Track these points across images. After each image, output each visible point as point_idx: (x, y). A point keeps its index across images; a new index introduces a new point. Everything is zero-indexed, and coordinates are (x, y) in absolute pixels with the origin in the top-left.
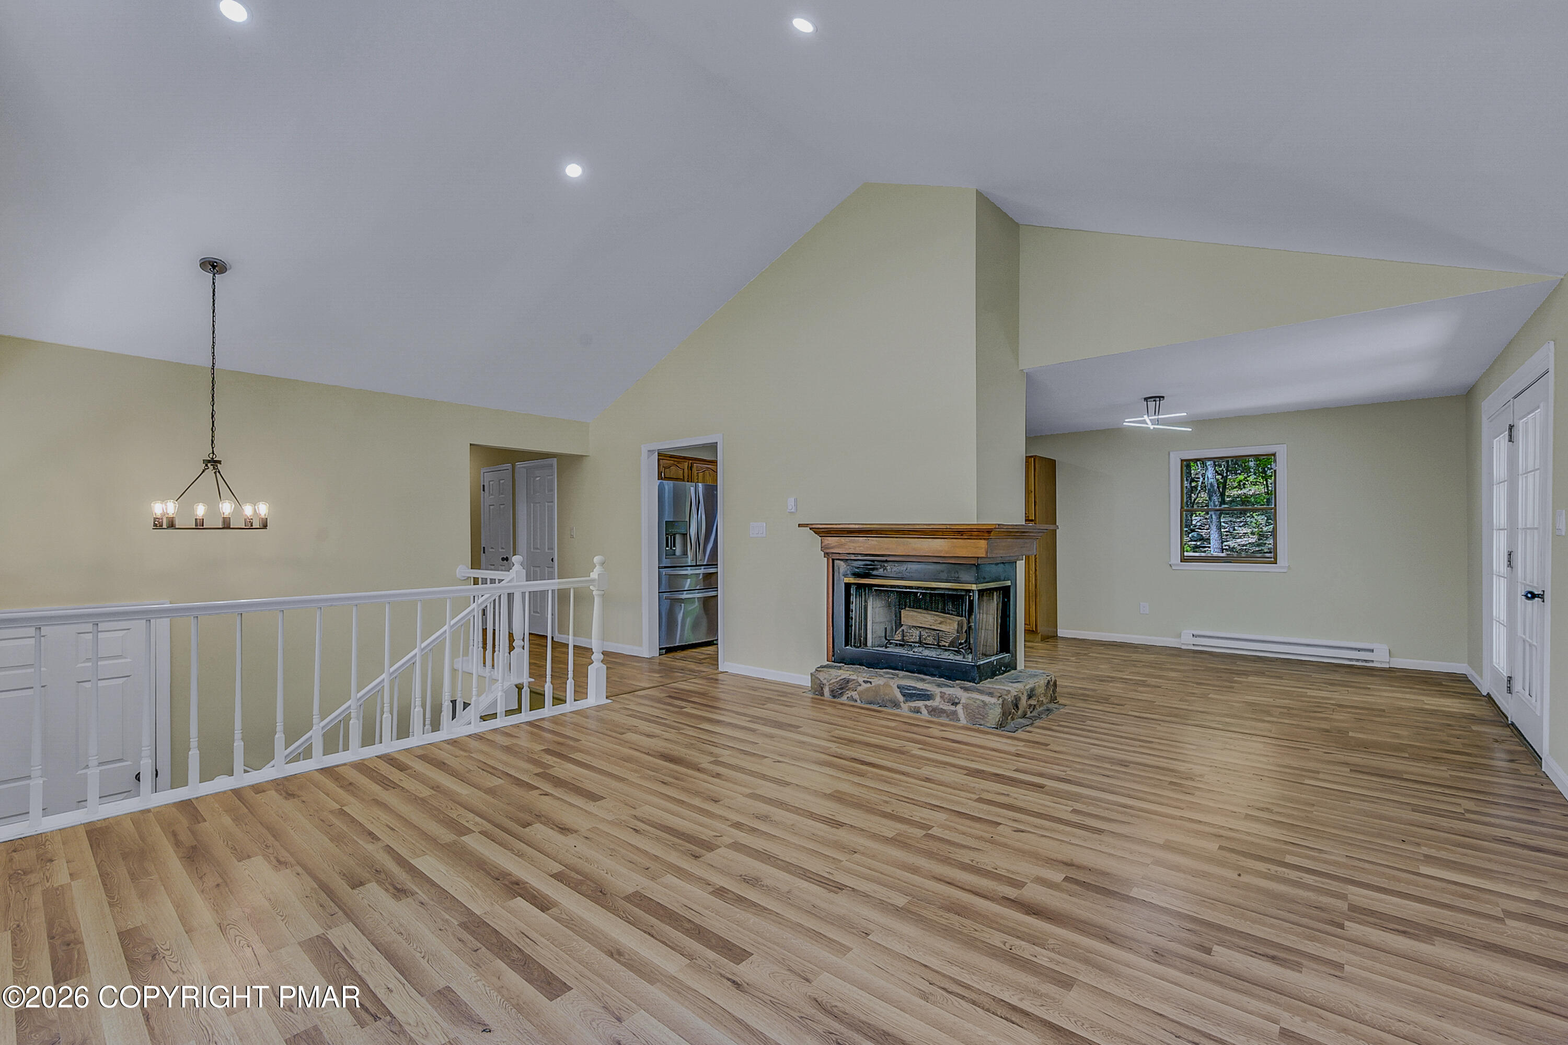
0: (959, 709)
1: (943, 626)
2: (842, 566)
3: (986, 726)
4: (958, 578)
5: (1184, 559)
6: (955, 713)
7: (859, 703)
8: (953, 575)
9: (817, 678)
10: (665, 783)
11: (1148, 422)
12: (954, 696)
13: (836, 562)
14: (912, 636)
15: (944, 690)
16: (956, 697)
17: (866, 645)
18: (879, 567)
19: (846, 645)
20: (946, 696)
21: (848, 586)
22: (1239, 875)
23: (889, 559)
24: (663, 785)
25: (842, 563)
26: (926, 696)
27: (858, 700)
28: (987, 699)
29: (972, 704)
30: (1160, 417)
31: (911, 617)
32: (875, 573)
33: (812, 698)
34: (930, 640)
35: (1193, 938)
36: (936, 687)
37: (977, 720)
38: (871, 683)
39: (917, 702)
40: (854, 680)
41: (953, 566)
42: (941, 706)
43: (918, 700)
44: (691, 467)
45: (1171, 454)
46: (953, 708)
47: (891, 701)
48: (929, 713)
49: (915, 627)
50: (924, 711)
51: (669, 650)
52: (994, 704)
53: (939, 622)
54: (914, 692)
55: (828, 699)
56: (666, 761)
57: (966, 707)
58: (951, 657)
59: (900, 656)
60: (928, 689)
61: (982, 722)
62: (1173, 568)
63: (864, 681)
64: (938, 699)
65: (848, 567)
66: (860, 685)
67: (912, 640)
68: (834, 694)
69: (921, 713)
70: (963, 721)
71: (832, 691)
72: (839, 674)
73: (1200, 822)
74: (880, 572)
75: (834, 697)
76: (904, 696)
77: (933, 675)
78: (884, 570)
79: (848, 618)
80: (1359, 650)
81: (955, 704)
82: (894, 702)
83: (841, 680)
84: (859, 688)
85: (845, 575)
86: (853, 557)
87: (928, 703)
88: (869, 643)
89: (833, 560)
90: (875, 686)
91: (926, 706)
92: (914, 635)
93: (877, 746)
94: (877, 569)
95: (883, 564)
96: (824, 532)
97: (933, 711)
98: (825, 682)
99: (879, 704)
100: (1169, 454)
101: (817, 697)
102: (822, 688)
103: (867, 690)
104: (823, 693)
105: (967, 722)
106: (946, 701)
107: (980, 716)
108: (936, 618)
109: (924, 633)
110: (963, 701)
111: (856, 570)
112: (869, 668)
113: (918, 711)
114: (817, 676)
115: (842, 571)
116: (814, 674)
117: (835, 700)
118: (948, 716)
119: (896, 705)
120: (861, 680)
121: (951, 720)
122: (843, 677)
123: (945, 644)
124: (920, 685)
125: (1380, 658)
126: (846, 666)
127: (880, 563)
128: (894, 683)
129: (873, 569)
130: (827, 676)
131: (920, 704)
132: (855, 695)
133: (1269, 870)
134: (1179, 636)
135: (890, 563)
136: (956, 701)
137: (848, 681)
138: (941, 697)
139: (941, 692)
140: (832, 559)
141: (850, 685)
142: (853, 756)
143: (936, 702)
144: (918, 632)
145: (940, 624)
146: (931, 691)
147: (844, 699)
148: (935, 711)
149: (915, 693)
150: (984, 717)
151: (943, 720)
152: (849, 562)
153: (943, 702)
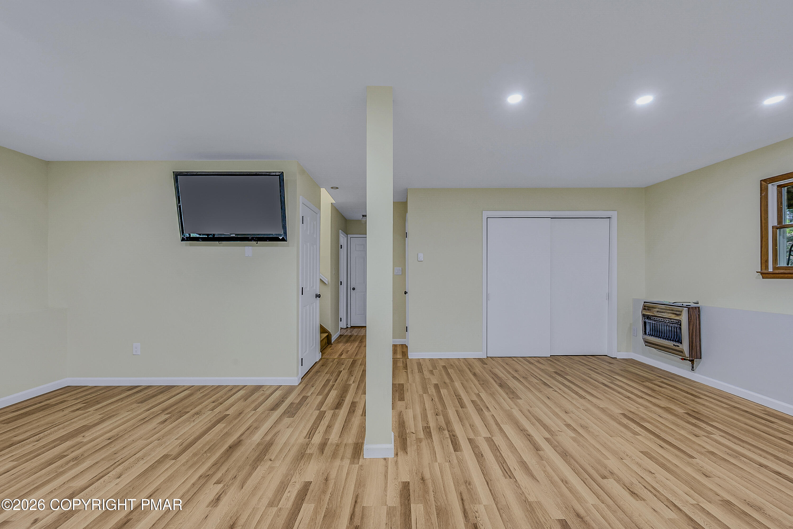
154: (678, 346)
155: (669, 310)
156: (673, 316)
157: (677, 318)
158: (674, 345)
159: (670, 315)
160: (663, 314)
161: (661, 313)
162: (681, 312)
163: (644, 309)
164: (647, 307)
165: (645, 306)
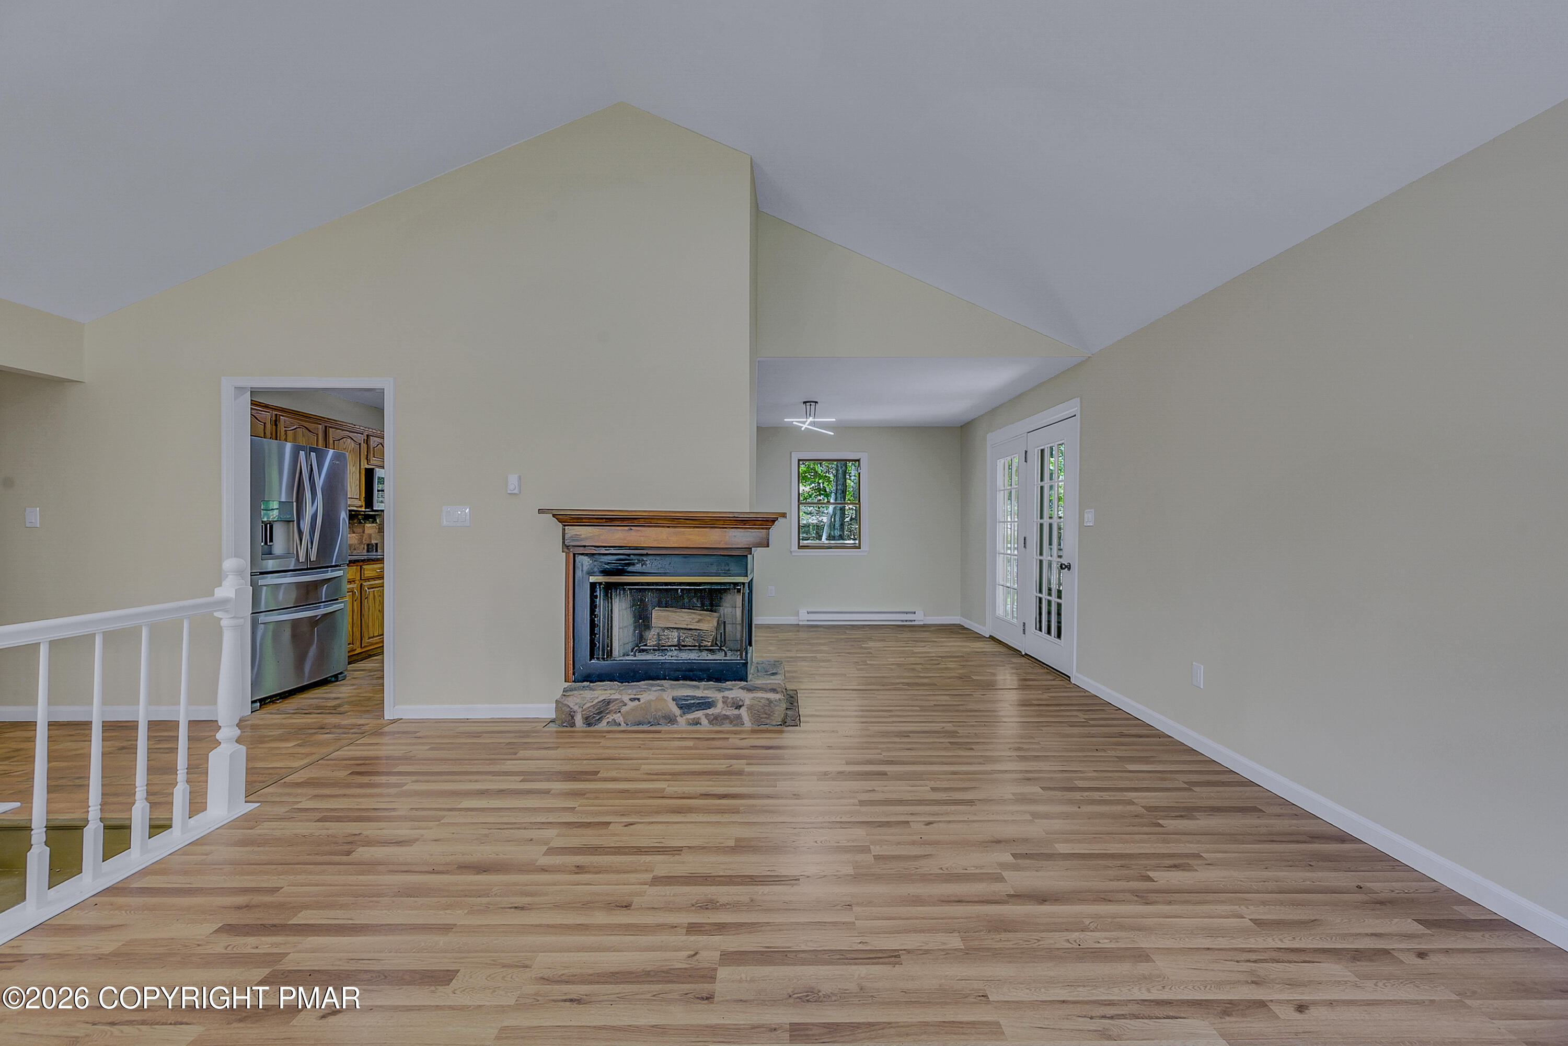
0: (743, 712)
1: (701, 624)
2: (585, 562)
3: (771, 725)
4: (729, 570)
5: (800, 547)
6: (739, 717)
7: (623, 727)
8: (723, 568)
9: (566, 705)
10: (522, 908)
11: (805, 423)
12: (738, 699)
13: (579, 558)
14: (668, 638)
15: (726, 693)
16: (740, 700)
17: (610, 654)
18: (636, 561)
19: (592, 657)
20: (729, 701)
21: (593, 586)
22: (1079, 808)
23: (650, 552)
24: (517, 911)
25: (586, 558)
26: (706, 704)
27: (622, 723)
28: (772, 696)
29: (758, 704)
30: (816, 420)
31: (661, 618)
32: (630, 569)
33: (557, 732)
34: (689, 641)
35: (1125, 872)
36: (717, 692)
37: (762, 720)
38: (639, 699)
39: (696, 712)
40: (616, 700)
41: (722, 557)
42: (724, 712)
43: (697, 710)
44: (276, 421)
45: (792, 453)
46: (736, 712)
47: (665, 717)
48: (710, 722)
49: (667, 628)
50: (705, 721)
51: (263, 702)
52: (780, 700)
53: (697, 620)
54: (692, 702)
55: (580, 729)
56: (478, 874)
57: (750, 708)
58: (710, 657)
59: (662, 663)
60: (709, 696)
61: (768, 721)
62: (793, 554)
63: (631, 700)
64: (720, 705)
65: (595, 563)
66: (625, 705)
67: (669, 644)
68: (588, 721)
69: (701, 724)
70: (748, 724)
71: (587, 718)
72: (596, 696)
73: (1006, 771)
74: (638, 567)
75: (589, 725)
76: (681, 708)
77: (701, 680)
78: (642, 565)
79: (593, 625)
80: (907, 613)
81: (739, 707)
82: (669, 717)
83: (599, 702)
84: (624, 709)
85: (590, 573)
86: (603, 551)
87: (709, 711)
88: (616, 653)
89: (574, 555)
90: (644, 703)
91: (707, 715)
92: (674, 637)
93: (706, 772)
94: (633, 564)
95: (641, 558)
96: (567, 519)
97: (715, 720)
98: (576, 708)
99: (649, 722)
100: (791, 454)
101: (565, 729)
102: (573, 717)
103: (634, 710)
104: (574, 723)
105: (752, 724)
106: (729, 705)
107: (765, 716)
108: (694, 616)
109: (683, 636)
110: (747, 702)
111: (607, 566)
112: (622, 683)
113: (697, 722)
114: (566, 702)
115: (585, 569)
116: (562, 700)
117: (592, 728)
118: (731, 722)
119: (671, 720)
120: (626, 698)
121: (734, 726)
122: (601, 698)
123: (707, 643)
124: (698, 693)
125: (920, 618)
126: (592, 684)
127: (638, 557)
128: (668, 696)
129: (629, 565)
130: (578, 701)
131: (699, 714)
132: (618, 717)
133: (1082, 796)
134: (797, 614)
135: (650, 557)
136: (741, 703)
137: (609, 702)
138: (723, 702)
139: (723, 697)
140: (572, 551)
141: (612, 707)
142: (704, 792)
143: (719, 709)
144: (677, 634)
145: (698, 622)
146: (711, 698)
147: (602, 726)
148: (717, 719)
149: (694, 703)
150: (769, 716)
151: (727, 727)
152: (596, 556)
153: (726, 708)
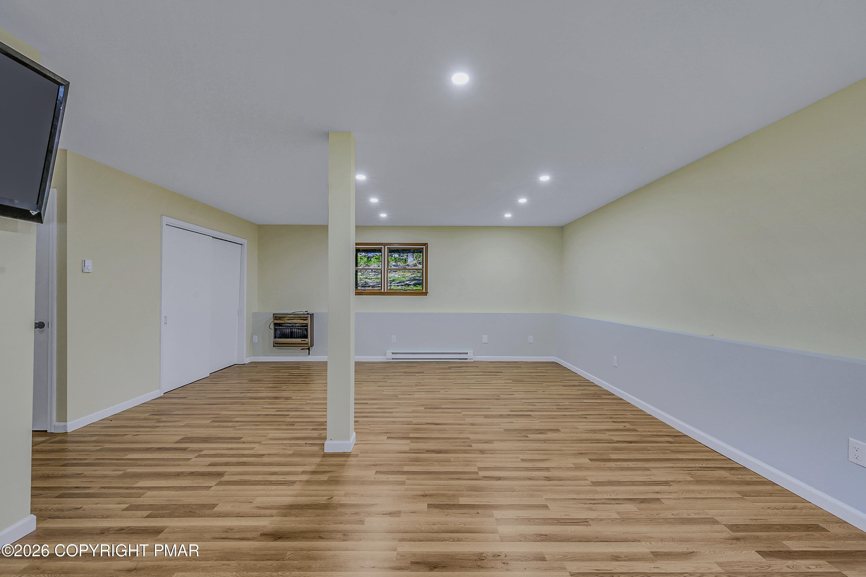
154: (305, 340)
155: (298, 317)
156: (302, 321)
157: (305, 322)
158: (302, 340)
159: (299, 321)
160: (293, 321)
161: (292, 321)
162: (307, 317)
163: (275, 319)
164: (276, 317)
165: (275, 317)
